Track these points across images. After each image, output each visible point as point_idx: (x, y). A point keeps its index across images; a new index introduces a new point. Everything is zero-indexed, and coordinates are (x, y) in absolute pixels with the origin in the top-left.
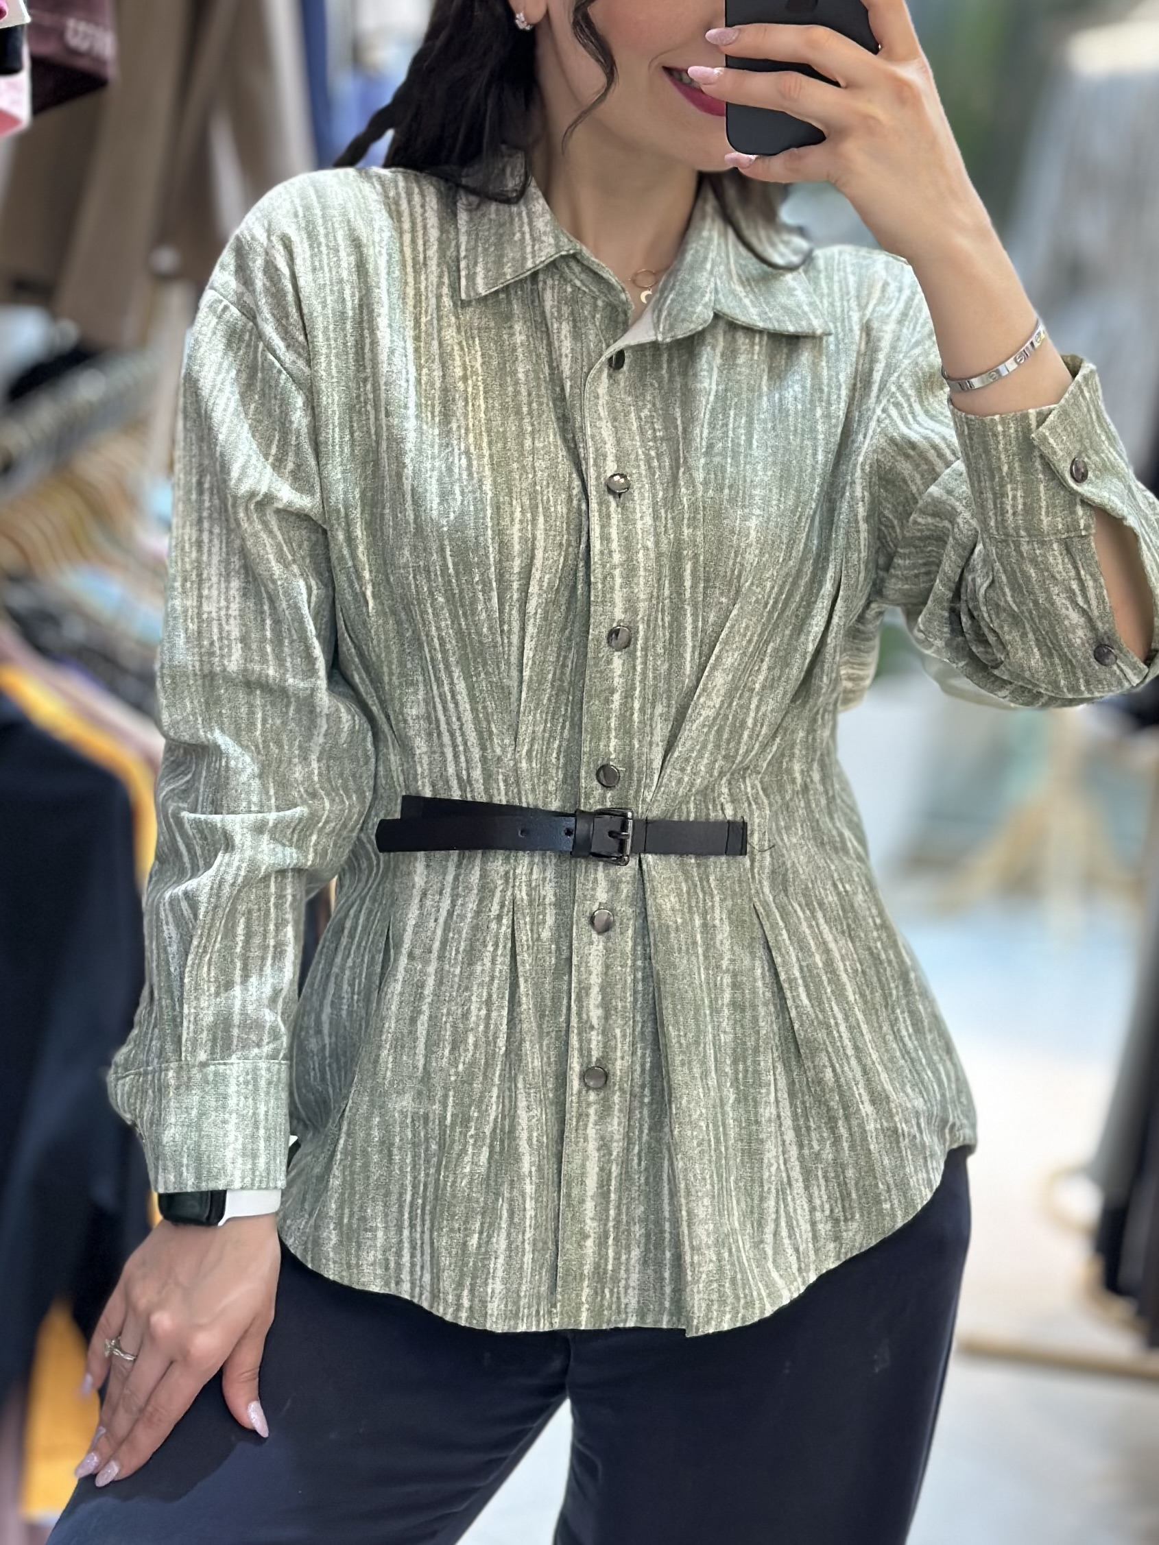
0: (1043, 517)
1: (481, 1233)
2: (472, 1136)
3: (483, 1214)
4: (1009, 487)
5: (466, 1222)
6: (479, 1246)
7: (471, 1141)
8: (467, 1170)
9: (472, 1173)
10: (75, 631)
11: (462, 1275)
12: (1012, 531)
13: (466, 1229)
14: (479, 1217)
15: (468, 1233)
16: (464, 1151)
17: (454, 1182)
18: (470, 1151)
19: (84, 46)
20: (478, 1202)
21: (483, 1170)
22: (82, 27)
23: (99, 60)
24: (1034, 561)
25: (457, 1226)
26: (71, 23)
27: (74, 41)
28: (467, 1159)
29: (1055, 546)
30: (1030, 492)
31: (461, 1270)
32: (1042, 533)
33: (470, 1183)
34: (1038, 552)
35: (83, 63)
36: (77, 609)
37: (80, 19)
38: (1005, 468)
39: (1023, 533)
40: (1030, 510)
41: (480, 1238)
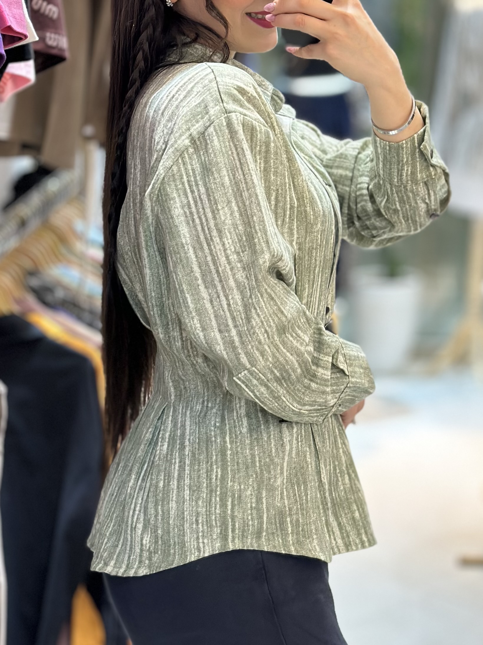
0: (418, 175)
1: (358, 510)
2: (339, 473)
3: (356, 502)
4: (406, 166)
5: (350, 509)
6: (360, 515)
7: (339, 475)
8: (342, 488)
9: (344, 488)
10: (60, 294)
11: (358, 531)
12: (404, 182)
13: (351, 511)
14: (354, 504)
15: (353, 512)
16: (338, 480)
17: (339, 495)
18: (340, 479)
19: (54, 44)
20: (351, 498)
21: (348, 486)
22: (53, 36)
23: (61, 50)
24: (412, 191)
25: (346, 512)
26: (48, 35)
27: (50, 43)
28: (340, 483)
29: (421, 184)
30: (414, 167)
31: (357, 528)
32: (417, 180)
33: (345, 492)
34: (414, 188)
35: (54, 52)
36: (59, 284)
37: (51, 33)
38: (405, 160)
39: (409, 182)
40: (413, 173)
41: (359, 512)
